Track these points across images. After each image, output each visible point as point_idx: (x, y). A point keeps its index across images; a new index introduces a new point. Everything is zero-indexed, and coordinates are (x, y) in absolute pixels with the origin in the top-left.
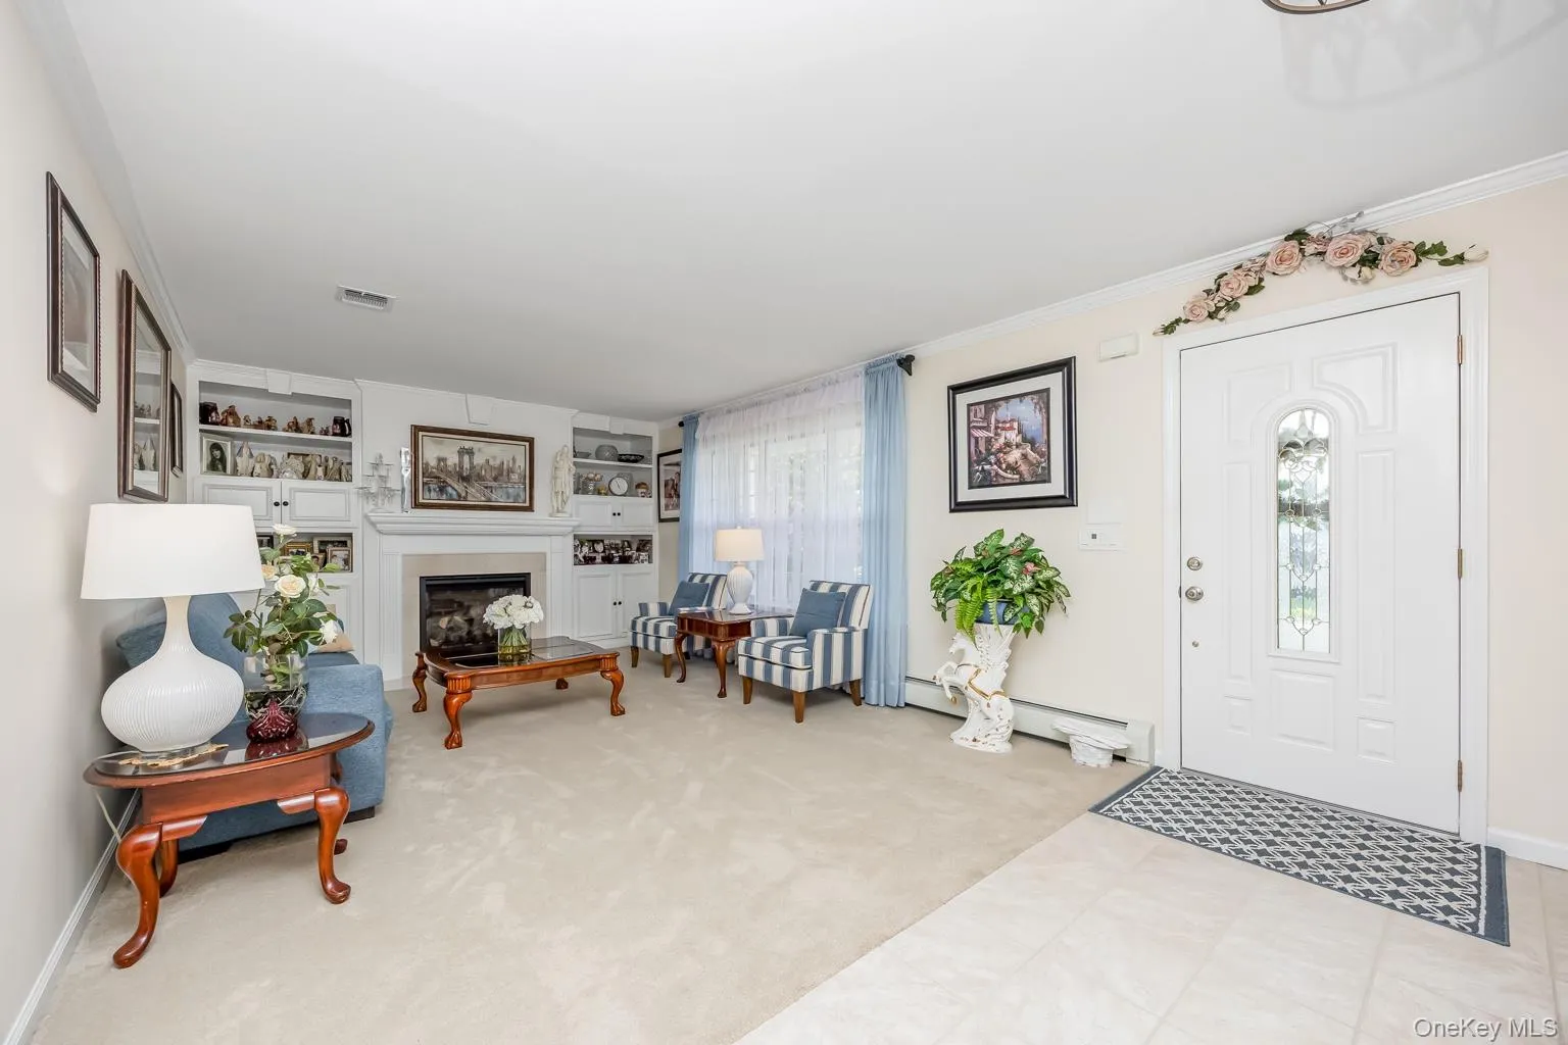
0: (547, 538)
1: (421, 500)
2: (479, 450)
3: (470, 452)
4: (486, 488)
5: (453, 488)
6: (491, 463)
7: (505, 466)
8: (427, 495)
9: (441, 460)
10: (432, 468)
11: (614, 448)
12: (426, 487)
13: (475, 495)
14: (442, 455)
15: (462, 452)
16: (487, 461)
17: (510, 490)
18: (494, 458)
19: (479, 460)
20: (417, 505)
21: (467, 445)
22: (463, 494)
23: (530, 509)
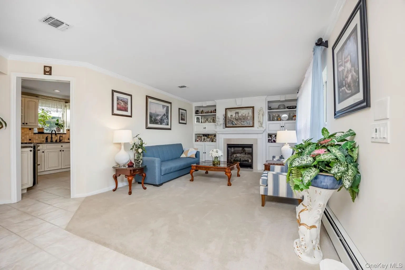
0: (257, 134)
1: (227, 126)
2: (240, 112)
3: (238, 113)
4: (242, 121)
5: (234, 122)
6: (243, 115)
7: (246, 115)
8: (228, 125)
9: (231, 116)
10: (230, 118)
11: (284, 105)
12: (228, 122)
13: (239, 124)
14: (232, 114)
15: (236, 113)
16: (242, 114)
17: (248, 122)
18: (244, 114)
19: (240, 115)
20: (226, 127)
21: (237, 111)
22: (236, 124)
23: (253, 126)
